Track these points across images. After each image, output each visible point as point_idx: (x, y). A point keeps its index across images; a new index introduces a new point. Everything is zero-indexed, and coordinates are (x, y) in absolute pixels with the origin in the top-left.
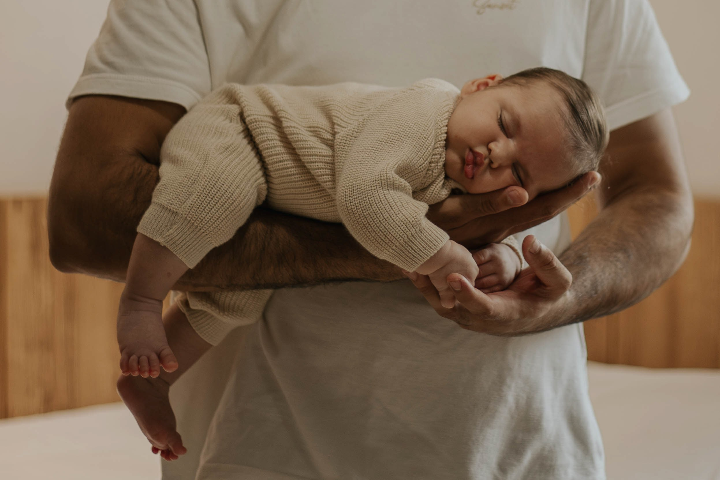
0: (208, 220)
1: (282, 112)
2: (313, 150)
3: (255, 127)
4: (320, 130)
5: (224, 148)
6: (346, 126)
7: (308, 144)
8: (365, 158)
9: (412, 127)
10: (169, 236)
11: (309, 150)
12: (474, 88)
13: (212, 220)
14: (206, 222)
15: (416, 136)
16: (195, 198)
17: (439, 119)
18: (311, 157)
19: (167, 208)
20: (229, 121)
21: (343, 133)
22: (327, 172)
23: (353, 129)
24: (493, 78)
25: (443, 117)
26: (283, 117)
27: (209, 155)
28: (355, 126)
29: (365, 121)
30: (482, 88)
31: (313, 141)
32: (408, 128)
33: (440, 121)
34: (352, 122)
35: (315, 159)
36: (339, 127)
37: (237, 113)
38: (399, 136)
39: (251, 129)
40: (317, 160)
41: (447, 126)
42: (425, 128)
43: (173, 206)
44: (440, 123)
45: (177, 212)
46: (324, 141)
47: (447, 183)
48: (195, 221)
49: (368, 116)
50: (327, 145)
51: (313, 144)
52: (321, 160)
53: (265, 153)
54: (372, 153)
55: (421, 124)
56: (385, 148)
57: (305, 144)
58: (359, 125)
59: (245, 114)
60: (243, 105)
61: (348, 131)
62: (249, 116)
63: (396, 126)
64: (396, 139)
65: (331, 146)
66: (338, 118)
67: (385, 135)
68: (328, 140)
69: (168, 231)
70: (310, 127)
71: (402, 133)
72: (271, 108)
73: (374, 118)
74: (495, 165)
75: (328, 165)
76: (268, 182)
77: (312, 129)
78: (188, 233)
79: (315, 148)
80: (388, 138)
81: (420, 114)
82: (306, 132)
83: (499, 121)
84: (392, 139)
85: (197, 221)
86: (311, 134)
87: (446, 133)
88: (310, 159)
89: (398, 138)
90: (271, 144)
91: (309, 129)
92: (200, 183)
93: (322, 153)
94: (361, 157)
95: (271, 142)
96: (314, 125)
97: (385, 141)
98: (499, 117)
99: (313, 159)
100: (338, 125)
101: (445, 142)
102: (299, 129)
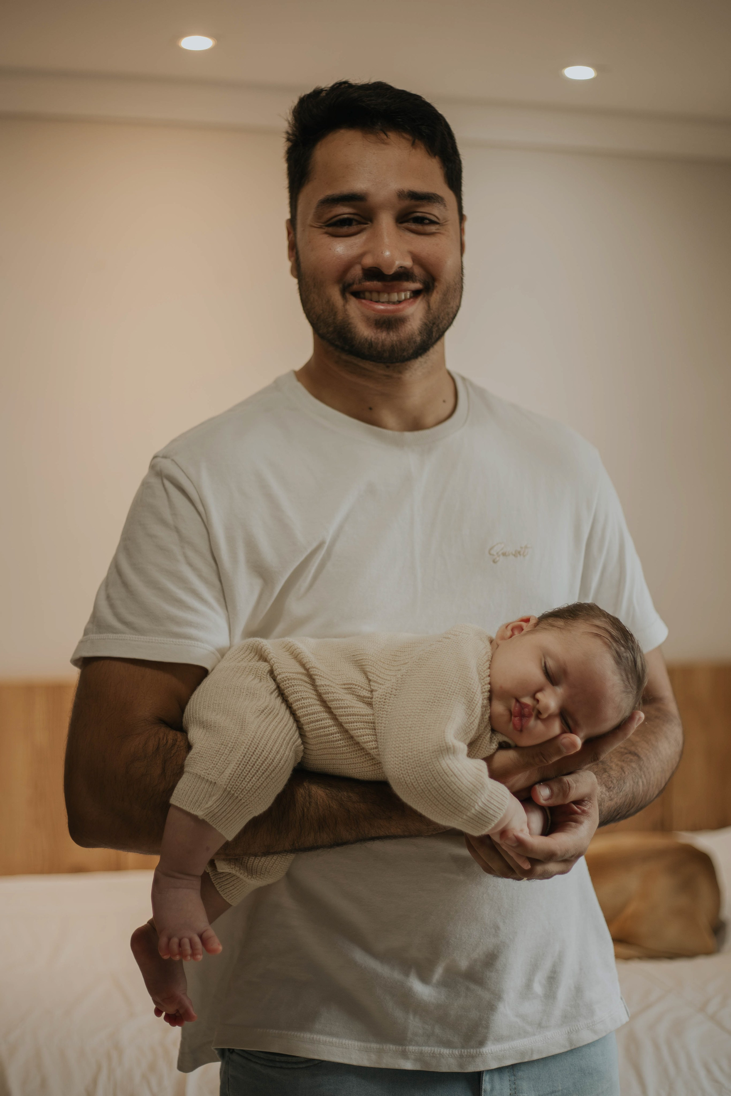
0: (249, 789)
1: (314, 669)
2: (351, 710)
3: (287, 685)
4: (354, 686)
5: (259, 711)
6: (383, 683)
7: (345, 703)
8: (415, 722)
9: (457, 681)
10: (208, 808)
11: (346, 710)
12: (509, 633)
13: (253, 789)
14: (246, 792)
15: (463, 691)
16: (234, 767)
17: (481, 669)
18: (349, 717)
19: (204, 778)
20: (259, 680)
21: (381, 690)
22: (367, 732)
23: (391, 687)
24: (527, 620)
25: (484, 667)
26: (316, 675)
27: (245, 719)
28: (393, 683)
29: (404, 676)
30: (516, 633)
31: (349, 700)
32: (453, 683)
33: (482, 671)
34: (388, 678)
35: (353, 719)
36: (376, 684)
37: (266, 671)
38: (445, 693)
39: (283, 687)
40: (355, 719)
41: (489, 676)
42: (471, 681)
43: (211, 776)
44: (483, 674)
45: (215, 783)
46: (361, 699)
47: (494, 737)
48: (236, 791)
49: (406, 671)
50: (364, 702)
51: (350, 703)
52: (360, 719)
53: (299, 713)
54: (421, 717)
55: (465, 678)
56: (433, 709)
57: (341, 704)
58: (398, 681)
59: (276, 673)
60: (272, 662)
61: (386, 688)
62: (279, 674)
63: (441, 682)
64: (443, 696)
65: (370, 704)
66: (374, 674)
67: (430, 694)
68: (364, 697)
69: (207, 803)
70: (345, 685)
71: (448, 689)
72: (303, 665)
73: (413, 674)
74: (545, 716)
75: (368, 724)
76: (304, 743)
77: (347, 686)
78: (228, 804)
79: (353, 707)
80: (434, 697)
81: (461, 665)
82: (341, 690)
83: (544, 668)
84: (439, 698)
85: (237, 791)
86: (346, 691)
87: (490, 684)
88: (348, 719)
89: (444, 696)
90: (307, 703)
91: (343, 687)
92: (239, 750)
93: (360, 712)
94: (410, 723)
95: (305, 701)
96: (348, 682)
97: (432, 701)
98: (543, 664)
99: (351, 719)
100: (375, 682)
101: (489, 694)
102: (334, 688)
